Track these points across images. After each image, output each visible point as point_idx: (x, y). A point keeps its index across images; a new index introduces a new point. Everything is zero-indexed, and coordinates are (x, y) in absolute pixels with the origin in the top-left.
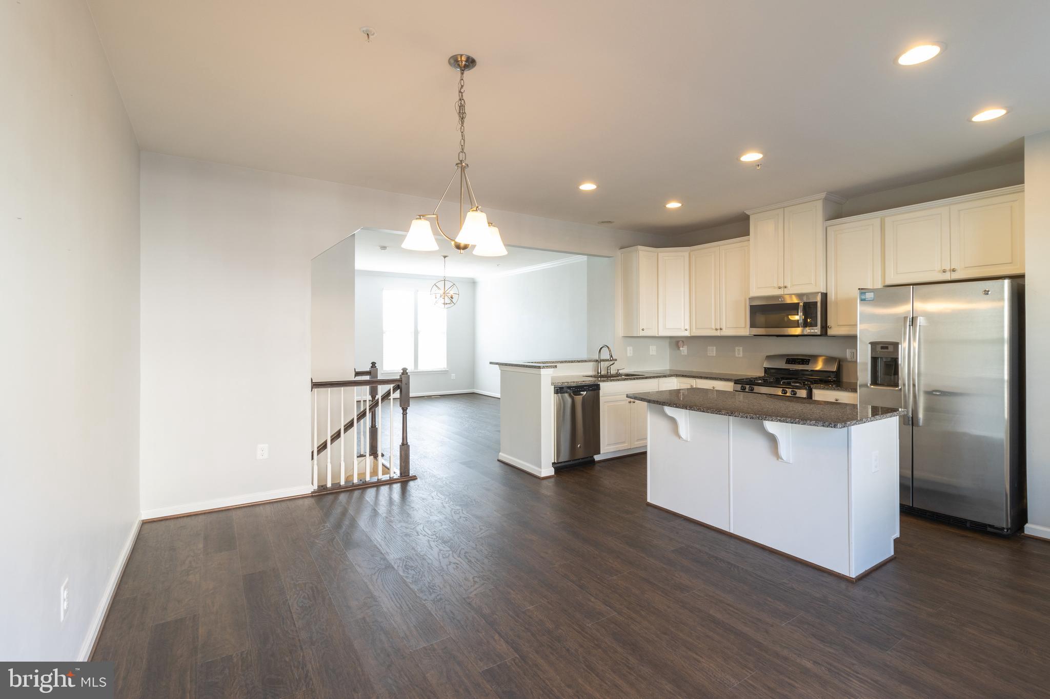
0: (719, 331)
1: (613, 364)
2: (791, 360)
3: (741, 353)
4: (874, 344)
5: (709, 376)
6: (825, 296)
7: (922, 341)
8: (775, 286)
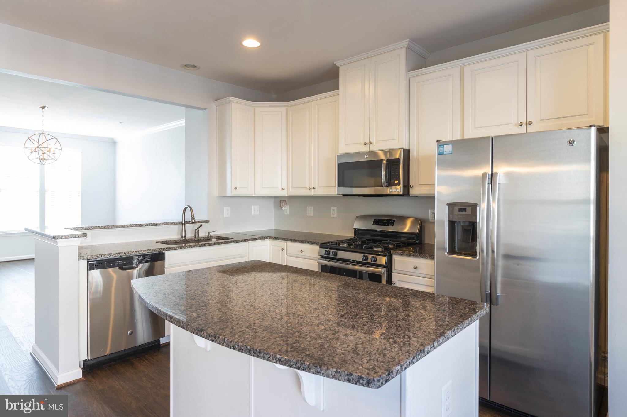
0: (313, 190)
1: (200, 227)
2: (378, 221)
3: (336, 213)
4: (451, 206)
5: (299, 239)
6: (407, 153)
7: (501, 202)
8: (361, 142)
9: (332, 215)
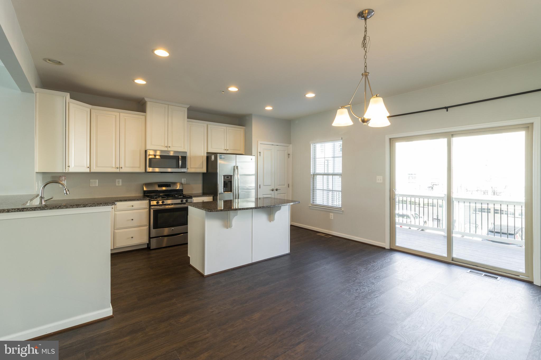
0: (119, 169)
2: (162, 185)
4: (224, 176)
5: (128, 199)
8: (163, 145)
9: (117, 185)
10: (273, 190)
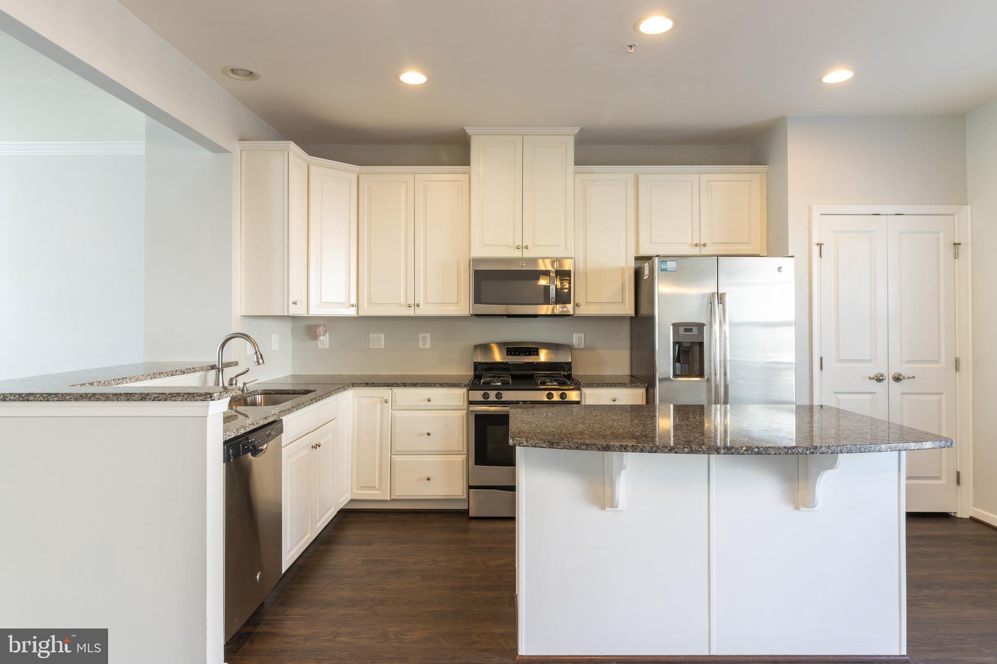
0: (413, 308)
1: (244, 373)
2: (512, 349)
3: (429, 342)
4: (676, 326)
5: (419, 382)
8: (510, 244)
9: (421, 346)
10: (879, 379)
